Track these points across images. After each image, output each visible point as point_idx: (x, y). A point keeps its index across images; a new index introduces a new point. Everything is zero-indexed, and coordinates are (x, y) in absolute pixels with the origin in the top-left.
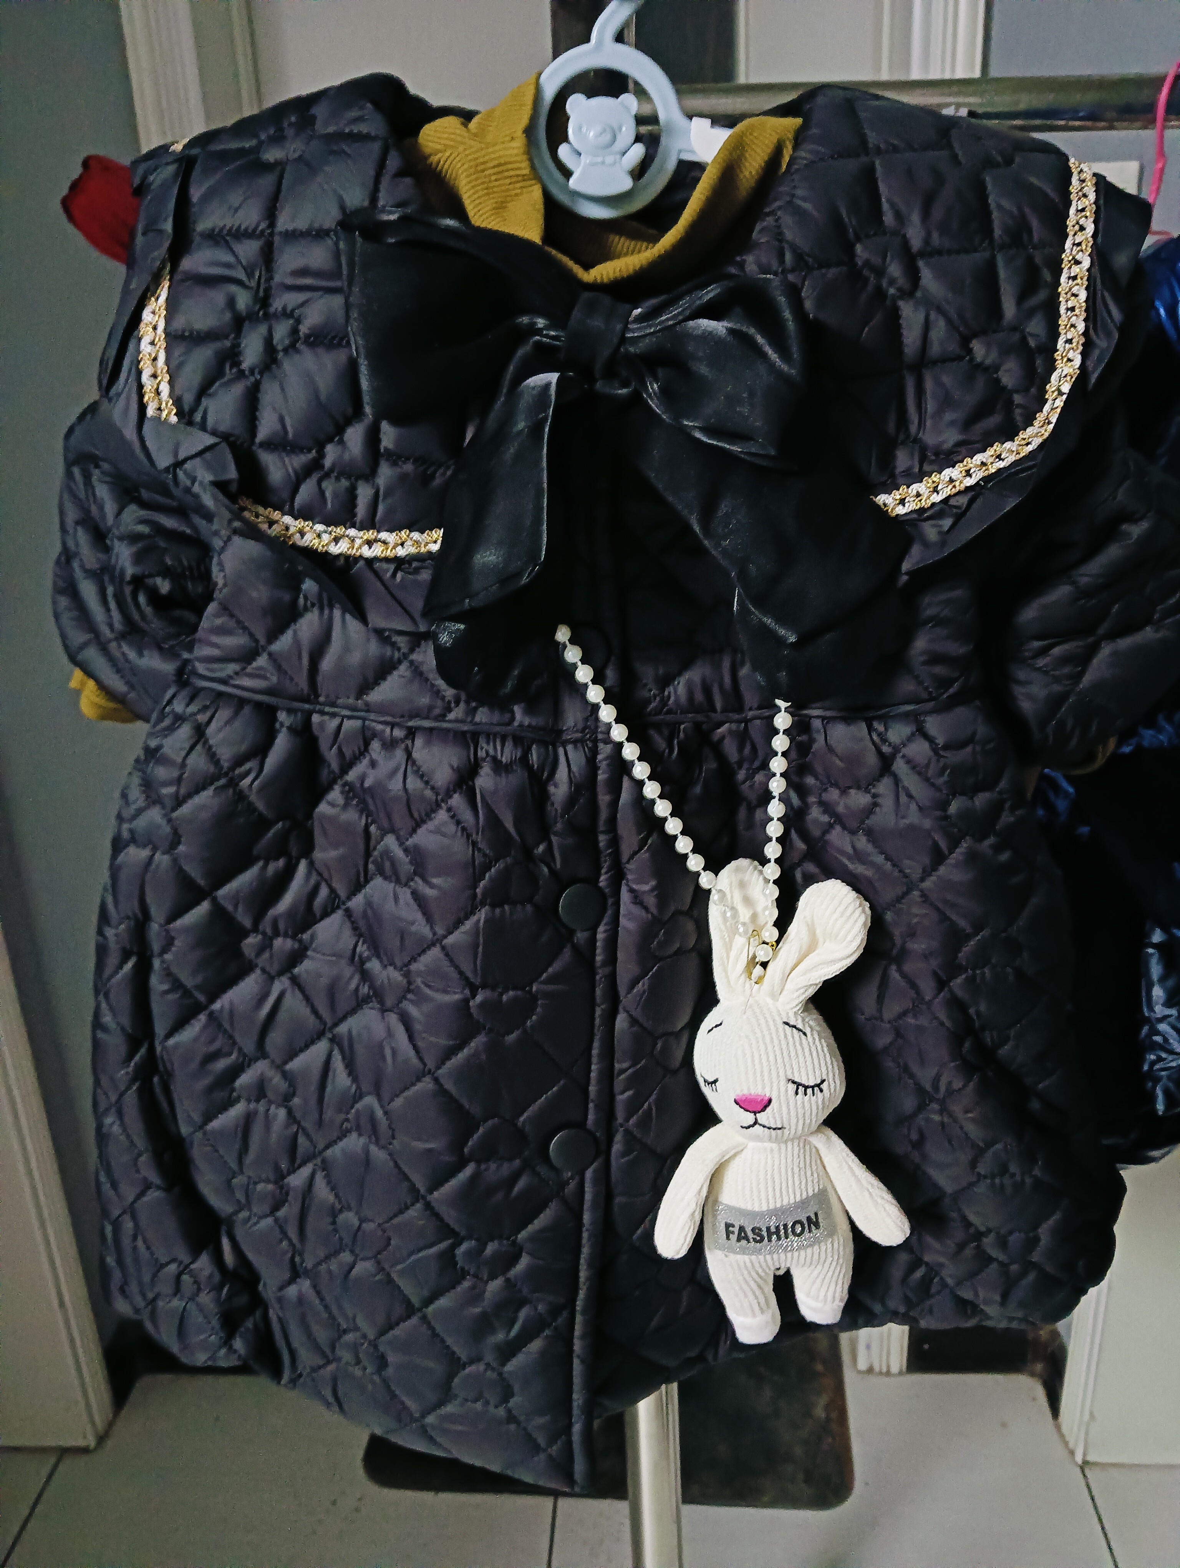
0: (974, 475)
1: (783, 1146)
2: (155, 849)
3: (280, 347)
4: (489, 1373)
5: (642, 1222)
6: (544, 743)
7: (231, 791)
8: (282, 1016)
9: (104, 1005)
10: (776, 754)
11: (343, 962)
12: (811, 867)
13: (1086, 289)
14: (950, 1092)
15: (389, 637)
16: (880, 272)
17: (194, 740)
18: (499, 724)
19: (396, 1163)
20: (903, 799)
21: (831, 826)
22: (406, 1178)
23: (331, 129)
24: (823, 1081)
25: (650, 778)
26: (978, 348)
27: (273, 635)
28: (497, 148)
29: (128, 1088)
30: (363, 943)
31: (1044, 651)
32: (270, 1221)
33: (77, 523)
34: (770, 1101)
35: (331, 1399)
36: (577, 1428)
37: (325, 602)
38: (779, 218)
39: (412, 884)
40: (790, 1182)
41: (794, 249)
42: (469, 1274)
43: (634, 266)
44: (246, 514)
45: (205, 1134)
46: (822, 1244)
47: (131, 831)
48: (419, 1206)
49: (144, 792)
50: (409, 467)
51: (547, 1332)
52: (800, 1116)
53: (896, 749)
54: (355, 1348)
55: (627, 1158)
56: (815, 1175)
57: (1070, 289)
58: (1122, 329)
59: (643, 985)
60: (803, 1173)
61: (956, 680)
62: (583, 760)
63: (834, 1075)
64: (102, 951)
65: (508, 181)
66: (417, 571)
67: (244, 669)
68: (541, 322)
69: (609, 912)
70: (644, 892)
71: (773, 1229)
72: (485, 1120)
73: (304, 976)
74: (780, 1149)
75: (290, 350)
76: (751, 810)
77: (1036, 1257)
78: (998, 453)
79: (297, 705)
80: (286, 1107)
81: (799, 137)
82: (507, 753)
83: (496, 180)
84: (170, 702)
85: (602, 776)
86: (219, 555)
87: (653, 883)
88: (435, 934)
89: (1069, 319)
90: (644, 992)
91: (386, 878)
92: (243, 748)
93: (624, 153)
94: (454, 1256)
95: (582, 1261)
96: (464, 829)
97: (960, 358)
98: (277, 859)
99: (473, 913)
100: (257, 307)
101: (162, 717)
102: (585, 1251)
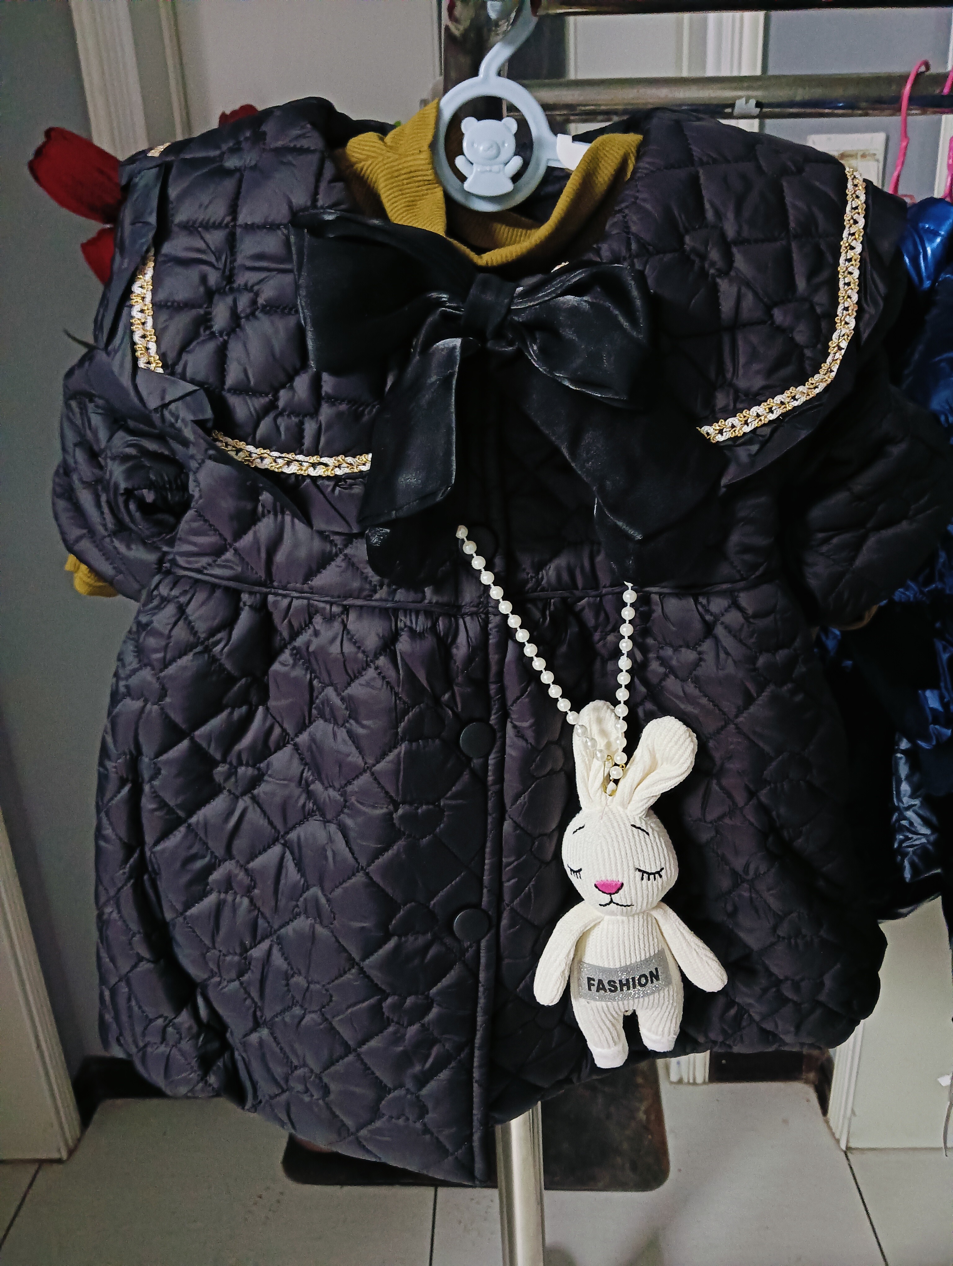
0: (775, 412)
1: (631, 918)
2: (146, 701)
3: (242, 315)
4: (409, 1096)
5: (523, 978)
6: (448, 615)
7: (206, 656)
8: (245, 826)
9: (105, 821)
10: (624, 621)
11: (293, 785)
12: (649, 706)
13: (859, 268)
14: (757, 875)
15: (328, 536)
16: (703, 257)
17: (177, 617)
18: (413, 602)
19: (336, 937)
20: (722, 655)
21: (666, 676)
22: (345, 950)
23: (280, 144)
24: (662, 869)
25: (529, 642)
26: (778, 315)
27: (238, 535)
28: (409, 158)
29: (125, 884)
30: (308, 771)
31: (826, 541)
32: (237, 983)
33: (76, 445)
34: (622, 884)
35: (285, 1118)
36: (476, 1137)
37: (279, 508)
38: (627, 215)
39: (347, 725)
40: (637, 946)
41: (639, 240)
42: (393, 1021)
43: (516, 252)
44: (219, 444)
45: (185, 919)
46: (661, 992)
47: (127, 687)
48: (353, 971)
49: (137, 656)
50: (343, 407)
51: (453, 1064)
52: (645, 896)
53: (716, 618)
54: (304, 1080)
55: (512, 930)
56: (656, 940)
57: (847, 269)
58: (886, 299)
59: (524, 798)
60: (646, 938)
61: (762, 564)
62: (479, 628)
63: (670, 865)
64: (103, 779)
65: (417, 184)
66: (351, 486)
67: (215, 561)
68: (445, 297)
69: (498, 744)
70: (524, 728)
71: (624, 982)
72: (405, 905)
73: (262, 795)
74: (629, 921)
75: (251, 317)
76: (604, 662)
77: (822, 997)
78: (793, 394)
79: (257, 588)
80: (248, 897)
81: (641, 151)
82: (420, 624)
83: (407, 184)
84: (157, 587)
85: (492, 640)
86: (195, 473)
87: (531, 721)
88: (366, 763)
89: (846, 292)
90: (525, 803)
91: (326, 721)
92: (216, 622)
93: (506, 164)
94: (382, 1008)
95: (479, 1009)
96: (388, 683)
97: (763, 322)
98: (240, 706)
99: (395, 747)
100: (225, 283)
101: (150, 598)
102: (482, 1001)
